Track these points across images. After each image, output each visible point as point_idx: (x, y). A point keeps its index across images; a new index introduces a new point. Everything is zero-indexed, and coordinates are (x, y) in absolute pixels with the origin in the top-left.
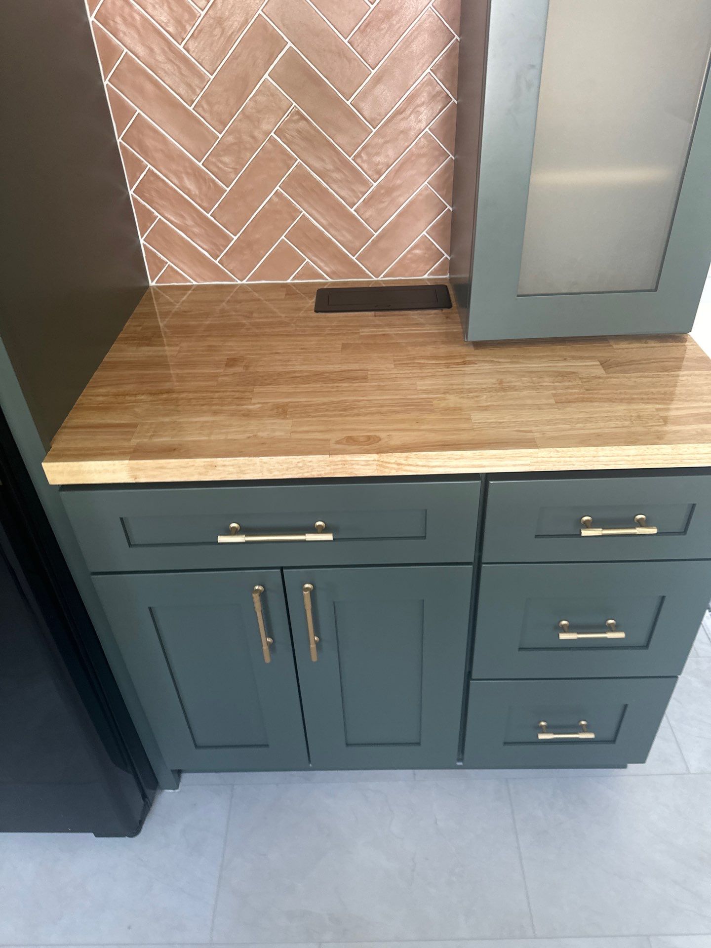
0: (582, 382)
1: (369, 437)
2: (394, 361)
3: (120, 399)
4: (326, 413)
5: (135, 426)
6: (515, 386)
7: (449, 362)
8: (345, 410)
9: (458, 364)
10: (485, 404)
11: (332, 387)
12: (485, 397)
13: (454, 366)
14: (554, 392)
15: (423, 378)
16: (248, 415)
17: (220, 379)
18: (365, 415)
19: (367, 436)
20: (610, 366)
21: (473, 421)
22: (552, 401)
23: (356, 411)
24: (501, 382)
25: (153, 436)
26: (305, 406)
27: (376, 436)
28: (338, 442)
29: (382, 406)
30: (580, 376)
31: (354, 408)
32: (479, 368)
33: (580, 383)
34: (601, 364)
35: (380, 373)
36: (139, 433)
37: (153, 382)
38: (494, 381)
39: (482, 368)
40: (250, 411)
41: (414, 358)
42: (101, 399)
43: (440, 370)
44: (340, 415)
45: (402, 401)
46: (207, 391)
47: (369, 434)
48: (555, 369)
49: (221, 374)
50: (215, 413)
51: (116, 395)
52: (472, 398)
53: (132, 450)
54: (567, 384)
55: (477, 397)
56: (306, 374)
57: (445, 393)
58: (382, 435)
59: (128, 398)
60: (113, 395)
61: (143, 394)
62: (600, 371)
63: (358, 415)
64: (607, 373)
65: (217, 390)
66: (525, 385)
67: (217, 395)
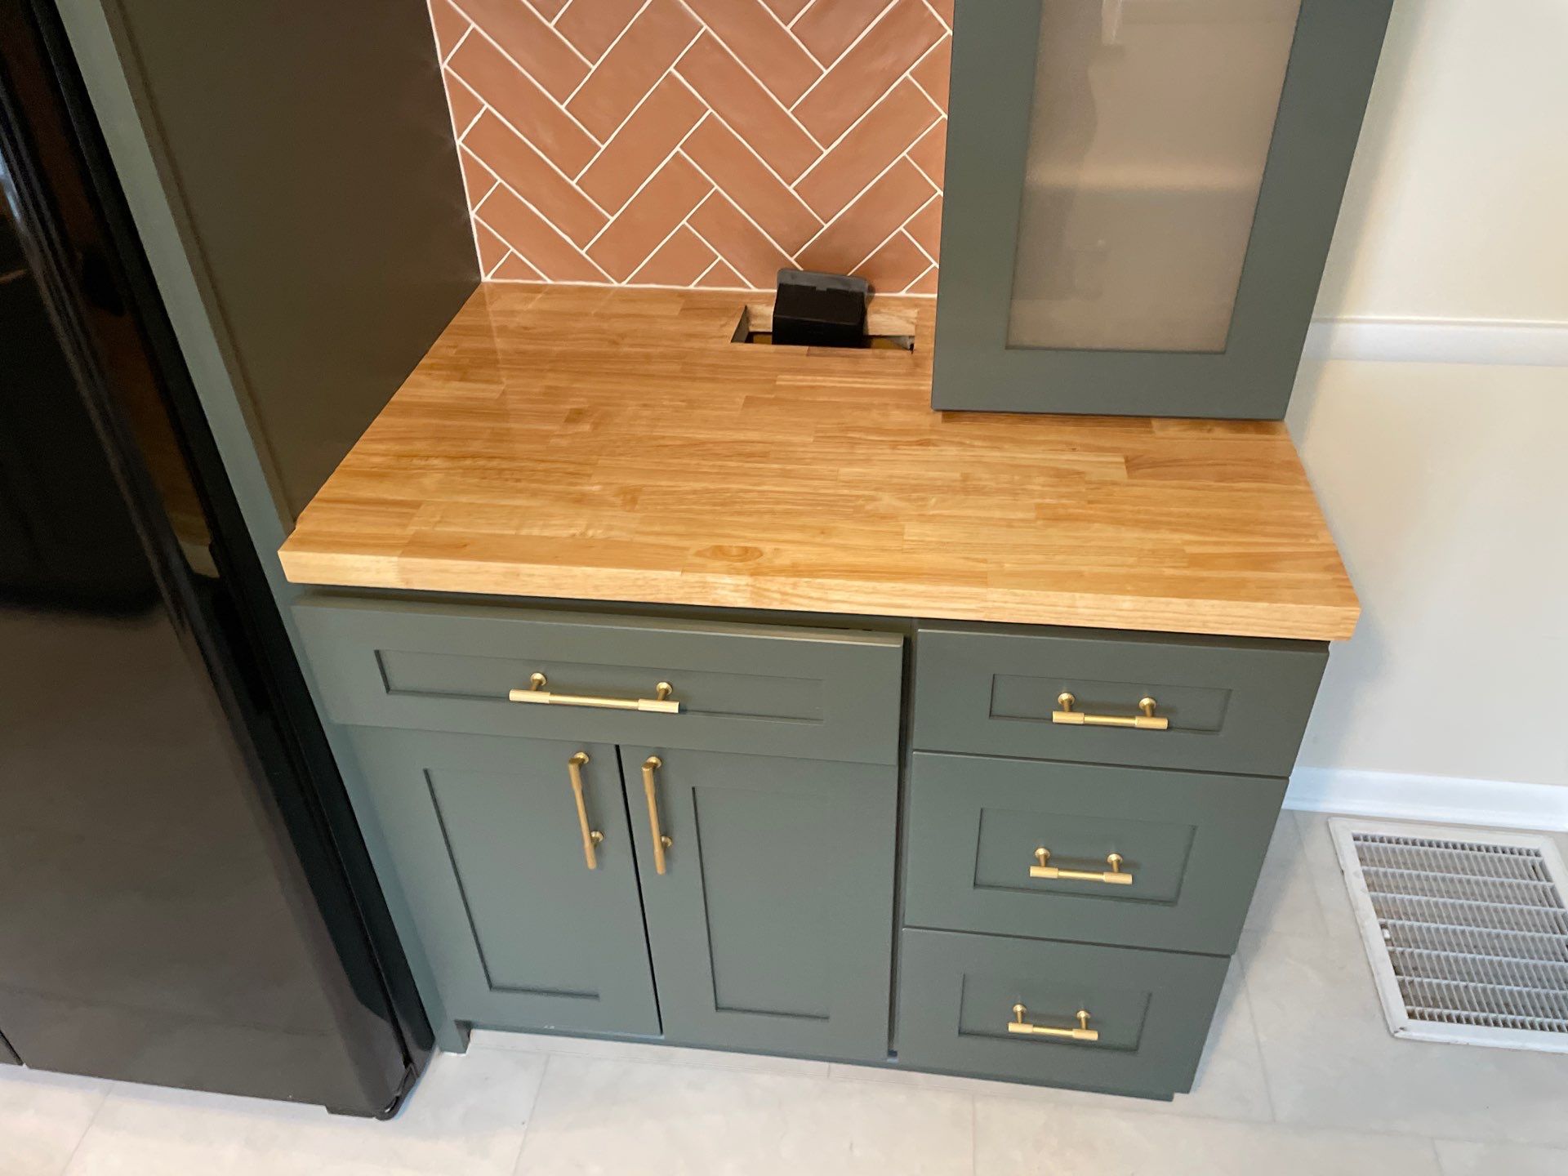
0: (1087, 489)
1: (746, 550)
2: (817, 432)
3: (404, 462)
4: (694, 507)
5: (416, 505)
6: (985, 487)
7: (898, 439)
8: (723, 504)
9: (910, 444)
10: (931, 513)
11: (714, 466)
12: (934, 500)
13: (905, 447)
14: (1039, 501)
15: (850, 463)
16: (581, 500)
17: (553, 441)
18: (750, 514)
19: (743, 547)
20: (1138, 466)
21: (905, 538)
22: (1031, 515)
23: (737, 507)
24: (966, 478)
25: (440, 522)
26: (666, 493)
27: (756, 548)
28: (699, 554)
29: (778, 503)
30: (1087, 479)
31: (736, 502)
32: (940, 453)
33: (1084, 490)
34: (1127, 461)
35: (791, 449)
36: (419, 517)
37: (455, 438)
38: (957, 475)
39: (943, 453)
40: (584, 494)
41: (848, 429)
42: (377, 460)
43: (880, 451)
44: (712, 512)
45: (809, 497)
46: (528, 459)
47: (749, 545)
48: (1052, 464)
49: (556, 433)
50: (534, 494)
51: (400, 456)
52: (916, 500)
53: (406, 541)
54: (1064, 490)
55: (923, 499)
56: (678, 442)
57: (876, 489)
58: (767, 548)
59: (416, 462)
60: (394, 456)
61: (437, 457)
62: (1121, 474)
63: (740, 513)
64: (1130, 476)
65: (544, 458)
66: (1000, 486)
67: (542, 466)
